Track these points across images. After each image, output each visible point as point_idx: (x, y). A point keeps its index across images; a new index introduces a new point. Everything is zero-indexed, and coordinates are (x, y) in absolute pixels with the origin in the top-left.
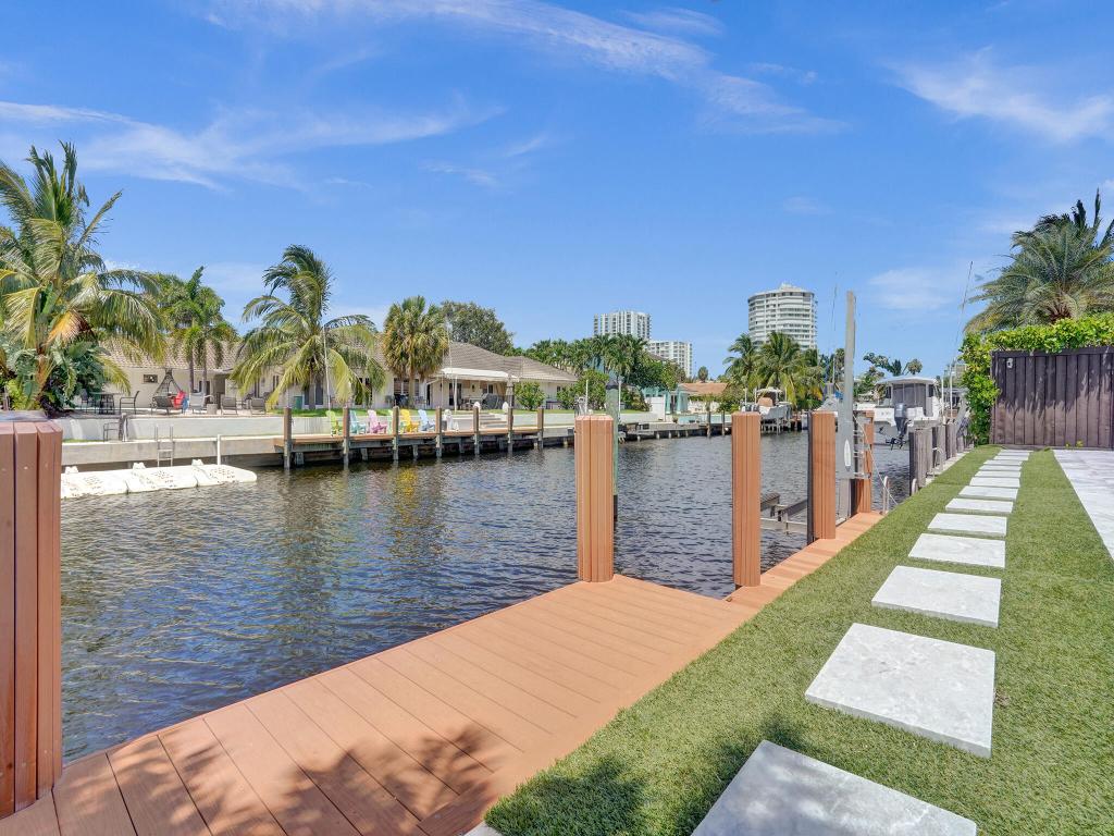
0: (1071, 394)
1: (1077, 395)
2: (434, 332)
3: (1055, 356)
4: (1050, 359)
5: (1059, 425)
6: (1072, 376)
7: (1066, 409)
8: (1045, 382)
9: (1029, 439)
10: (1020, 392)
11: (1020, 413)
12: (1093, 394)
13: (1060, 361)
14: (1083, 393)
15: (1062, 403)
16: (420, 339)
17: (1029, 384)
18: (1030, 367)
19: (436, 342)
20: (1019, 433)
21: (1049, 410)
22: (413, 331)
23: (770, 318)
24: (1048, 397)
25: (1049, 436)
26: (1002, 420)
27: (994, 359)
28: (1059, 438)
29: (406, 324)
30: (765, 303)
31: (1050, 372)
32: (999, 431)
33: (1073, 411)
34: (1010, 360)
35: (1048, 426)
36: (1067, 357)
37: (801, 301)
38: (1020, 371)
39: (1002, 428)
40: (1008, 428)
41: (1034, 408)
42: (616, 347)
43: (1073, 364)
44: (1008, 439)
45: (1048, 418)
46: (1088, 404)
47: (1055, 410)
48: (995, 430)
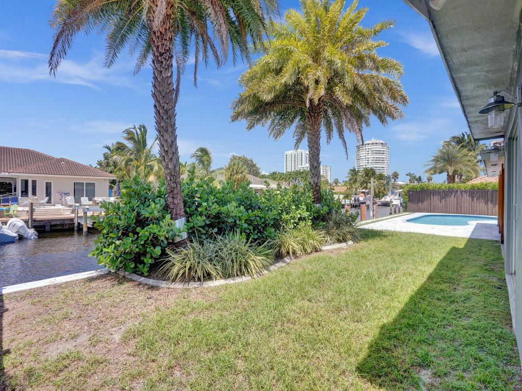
0: (423, 201)
2: (244, 173)
3: (419, 192)
5: (421, 207)
8: (418, 198)
10: (413, 200)
11: (413, 205)
12: (427, 201)
14: (425, 200)
15: (421, 202)
16: (239, 176)
17: (415, 198)
18: (415, 194)
19: (245, 176)
20: (413, 209)
22: (237, 173)
23: (366, 155)
24: (418, 201)
26: (409, 206)
27: (408, 192)
29: (235, 171)
30: (364, 148)
33: (423, 205)
34: (411, 192)
36: (422, 192)
37: (381, 147)
38: (413, 195)
40: (411, 208)
41: (416, 203)
42: (304, 175)
43: (423, 194)
44: (411, 210)
45: (419, 206)
46: (426, 203)
47: (420, 204)
48: (408, 209)
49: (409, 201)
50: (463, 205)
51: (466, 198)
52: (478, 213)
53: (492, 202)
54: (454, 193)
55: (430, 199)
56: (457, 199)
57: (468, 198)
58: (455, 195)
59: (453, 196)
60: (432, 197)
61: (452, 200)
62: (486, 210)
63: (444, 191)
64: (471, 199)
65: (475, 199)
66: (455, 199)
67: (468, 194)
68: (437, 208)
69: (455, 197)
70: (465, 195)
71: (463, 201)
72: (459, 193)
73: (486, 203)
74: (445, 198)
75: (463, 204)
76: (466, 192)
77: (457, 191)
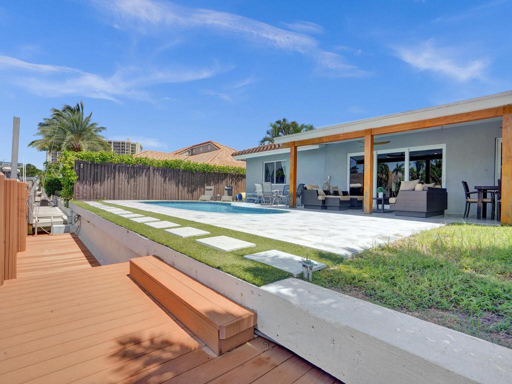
0: (102, 180)
1: (104, 180)
3: (97, 165)
4: (96, 166)
5: (99, 191)
6: (103, 173)
7: (101, 185)
8: (94, 174)
9: (88, 198)
10: (85, 178)
11: (85, 186)
12: (109, 180)
13: (99, 166)
14: (106, 179)
15: (99, 183)
17: (88, 175)
18: (89, 168)
20: (85, 195)
21: (95, 185)
24: (95, 180)
25: (95, 196)
26: (78, 189)
27: (75, 163)
28: (98, 196)
31: (96, 171)
32: (78, 194)
33: (103, 187)
34: (82, 165)
35: (95, 192)
36: (101, 166)
38: (85, 169)
39: (78, 193)
40: (81, 193)
41: (90, 185)
43: (103, 169)
44: (81, 197)
45: (95, 188)
46: (108, 184)
47: (97, 186)
48: (76, 194)
49: (79, 179)
50: (154, 188)
51: (158, 178)
52: (169, 198)
53: (182, 184)
54: (145, 171)
55: (114, 177)
56: (149, 180)
57: (160, 177)
58: (146, 172)
59: (144, 174)
60: (117, 174)
61: (142, 179)
62: (177, 194)
63: (133, 167)
64: (163, 179)
65: (167, 179)
66: (146, 179)
67: (160, 173)
68: (123, 193)
69: (146, 176)
70: (158, 173)
71: (155, 182)
72: (151, 170)
73: (177, 185)
74: (134, 177)
75: (154, 186)
76: (158, 169)
77: (149, 168)
